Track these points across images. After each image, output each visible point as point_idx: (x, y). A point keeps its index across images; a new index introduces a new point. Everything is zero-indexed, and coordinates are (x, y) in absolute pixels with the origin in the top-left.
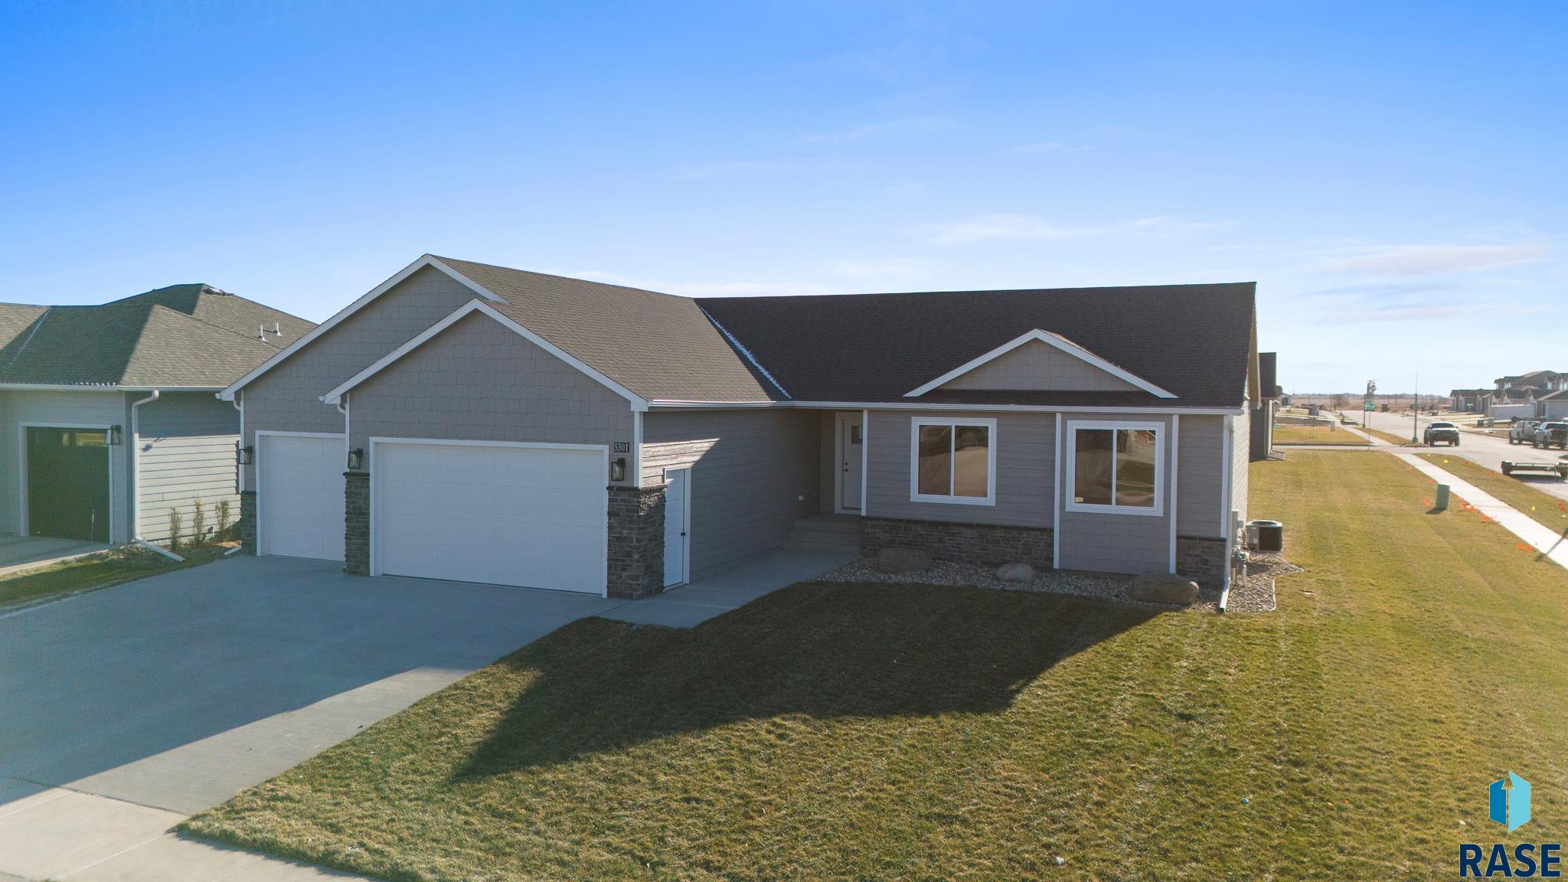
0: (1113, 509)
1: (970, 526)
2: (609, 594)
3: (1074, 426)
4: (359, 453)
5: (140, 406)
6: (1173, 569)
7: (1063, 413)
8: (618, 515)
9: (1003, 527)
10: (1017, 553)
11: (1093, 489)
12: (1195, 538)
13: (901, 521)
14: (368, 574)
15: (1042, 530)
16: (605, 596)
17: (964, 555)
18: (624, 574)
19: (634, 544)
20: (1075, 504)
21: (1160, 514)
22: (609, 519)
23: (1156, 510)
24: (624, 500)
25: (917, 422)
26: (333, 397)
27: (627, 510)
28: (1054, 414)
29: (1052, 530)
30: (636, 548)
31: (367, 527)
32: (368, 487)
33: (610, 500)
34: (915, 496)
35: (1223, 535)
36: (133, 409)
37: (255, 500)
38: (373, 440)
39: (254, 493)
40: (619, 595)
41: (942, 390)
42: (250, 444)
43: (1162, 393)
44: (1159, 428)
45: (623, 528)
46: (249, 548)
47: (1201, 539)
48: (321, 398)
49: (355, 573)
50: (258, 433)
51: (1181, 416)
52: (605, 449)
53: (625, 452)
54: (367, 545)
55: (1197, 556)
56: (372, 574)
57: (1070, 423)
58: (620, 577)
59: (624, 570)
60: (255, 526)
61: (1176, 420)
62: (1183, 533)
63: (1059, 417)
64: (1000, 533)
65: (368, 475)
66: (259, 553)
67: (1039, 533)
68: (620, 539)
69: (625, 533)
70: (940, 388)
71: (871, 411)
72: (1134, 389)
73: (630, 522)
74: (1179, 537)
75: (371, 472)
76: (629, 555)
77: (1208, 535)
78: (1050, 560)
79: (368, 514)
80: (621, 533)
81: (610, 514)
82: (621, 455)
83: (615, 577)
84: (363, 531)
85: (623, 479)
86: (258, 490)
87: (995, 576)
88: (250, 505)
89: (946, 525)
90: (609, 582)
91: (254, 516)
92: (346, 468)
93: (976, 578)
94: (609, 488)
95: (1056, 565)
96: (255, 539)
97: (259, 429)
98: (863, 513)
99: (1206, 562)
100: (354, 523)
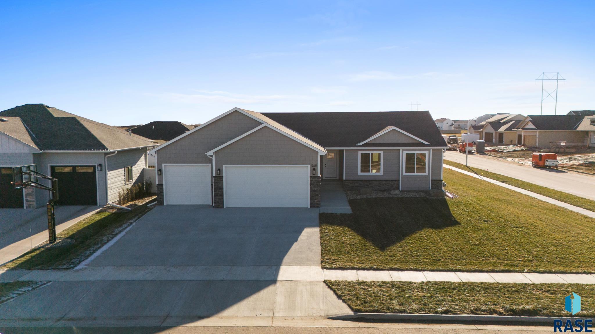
0: (416, 174)
1: (376, 181)
2: (311, 207)
3: (405, 152)
4: (219, 170)
5: (107, 157)
6: (430, 188)
7: (402, 149)
8: (313, 184)
9: (385, 180)
10: (389, 187)
11: (410, 169)
12: (435, 180)
13: (356, 180)
14: (223, 207)
15: (396, 180)
16: (309, 207)
17: (374, 189)
18: (316, 201)
20: (405, 174)
22: (310, 185)
23: (426, 174)
24: (316, 180)
25: (360, 153)
26: (211, 153)
27: (316, 183)
28: (399, 150)
29: (399, 180)
30: (319, 193)
31: (223, 193)
32: (223, 180)
33: (311, 180)
34: (360, 173)
35: (442, 179)
37: (163, 187)
38: (224, 166)
39: (162, 185)
40: (314, 207)
41: (369, 143)
42: (160, 168)
43: (427, 143)
44: (427, 152)
45: (315, 188)
46: (160, 202)
47: (437, 180)
48: (206, 154)
49: (218, 207)
50: (163, 165)
51: (432, 149)
52: (309, 166)
53: (315, 166)
54: (223, 198)
55: (436, 185)
56: (225, 207)
57: (404, 152)
58: (314, 202)
59: (315, 199)
60: (163, 196)
61: (431, 150)
62: (433, 179)
63: (401, 150)
64: (384, 182)
65: (223, 177)
66: (165, 204)
67: (395, 181)
68: (314, 191)
70: (367, 143)
71: (346, 150)
72: (418, 142)
73: (317, 186)
74: (432, 180)
75: (224, 175)
76: (317, 195)
77: (439, 179)
78: (398, 188)
79: (223, 189)
80: (314, 189)
81: (311, 184)
82: (314, 167)
83: (312, 202)
84: (221, 194)
85: (315, 174)
86: (164, 183)
87: (390, 194)
88: (161, 189)
89: (369, 181)
90: (310, 203)
91: (163, 192)
92: (214, 175)
93: (386, 195)
94: (311, 177)
95: (400, 190)
96: (163, 200)
97: (164, 163)
98: (344, 179)
99: (438, 186)
100: (218, 192)
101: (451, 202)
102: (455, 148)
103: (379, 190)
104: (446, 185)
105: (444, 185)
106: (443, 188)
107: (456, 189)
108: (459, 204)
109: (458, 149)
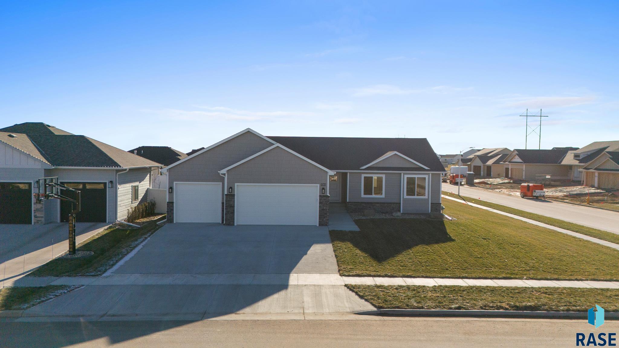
0: (416, 197)
1: (378, 203)
2: (319, 225)
3: (406, 176)
4: (231, 188)
5: (119, 174)
6: (430, 211)
7: (403, 173)
8: (322, 203)
9: (387, 203)
10: (390, 210)
11: (410, 192)
12: (434, 204)
13: (359, 203)
14: (234, 225)
16: (318, 225)
17: (376, 211)
18: (324, 219)
19: (328, 211)
20: (406, 197)
21: (427, 198)
22: (319, 204)
23: (426, 197)
24: (324, 199)
25: (363, 176)
26: (224, 171)
27: (325, 202)
28: (401, 174)
29: (400, 203)
31: (234, 211)
32: (234, 198)
33: (320, 199)
35: (440, 203)
36: (117, 175)
37: (173, 204)
38: (236, 184)
39: (173, 203)
40: (323, 225)
41: (372, 167)
42: (172, 186)
43: (427, 168)
44: (427, 177)
46: (170, 219)
47: (436, 204)
48: (219, 172)
49: (229, 225)
50: (175, 183)
52: (318, 185)
54: (234, 216)
55: (435, 208)
56: (235, 224)
57: (405, 175)
58: (323, 220)
59: (325, 218)
60: (173, 213)
61: (431, 175)
62: (432, 203)
63: (402, 174)
64: (386, 205)
65: (234, 195)
66: (175, 222)
67: (396, 204)
68: (323, 210)
69: (325, 208)
70: (369, 167)
71: (350, 173)
72: (417, 167)
73: (326, 205)
74: (431, 203)
75: (236, 194)
76: (326, 214)
77: (437, 203)
78: (400, 211)
79: (234, 207)
80: (323, 208)
81: (320, 203)
82: (323, 187)
83: (321, 220)
84: (232, 212)
85: (324, 193)
86: (174, 201)
87: (392, 216)
88: (171, 206)
89: (371, 203)
90: (319, 222)
91: (173, 210)
92: (226, 193)
93: (388, 216)
94: (320, 196)
95: (402, 212)
96: (173, 218)
97: (175, 181)
98: (348, 201)
99: (437, 209)
100: (229, 210)
101: (451, 223)
102: (445, 180)
103: (381, 213)
104: (444, 209)
105: (443, 209)
106: (441, 211)
107: (453, 213)
108: (458, 224)
109: (448, 181)
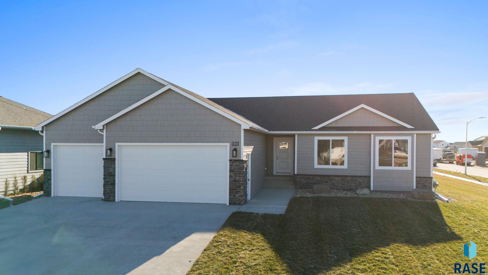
0: (393, 168)
1: (338, 176)
2: (230, 204)
3: (378, 139)
4: (111, 150)
6: (415, 188)
7: (374, 134)
8: (234, 171)
9: (350, 176)
10: (356, 185)
12: (422, 178)
13: (311, 175)
14: (114, 200)
15: (365, 177)
16: (228, 204)
17: (335, 187)
18: (237, 195)
19: (241, 182)
20: (378, 167)
21: (410, 169)
22: (230, 173)
23: (409, 168)
24: (237, 165)
25: (316, 139)
26: (99, 126)
27: (238, 169)
28: (370, 135)
29: (370, 177)
30: (242, 184)
31: (114, 181)
32: (115, 164)
33: (230, 165)
34: (316, 166)
35: (432, 176)
37: (51, 173)
38: (117, 144)
39: (50, 170)
40: (235, 204)
41: (329, 126)
42: (49, 149)
43: (410, 127)
44: (409, 138)
45: (236, 176)
46: (48, 194)
47: (424, 178)
48: (93, 127)
49: (108, 201)
50: (52, 144)
51: (417, 134)
52: (228, 144)
53: (237, 145)
54: (114, 188)
55: (422, 184)
56: (116, 200)
57: (376, 137)
58: (235, 196)
59: (237, 193)
60: (51, 184)
61: (415, 135)
62: (418, 176)
63: (372, 136)
64: (349, 178)
65: (115, 159)
66: (52, 196)
67: (364, 178)
68: (235, 181)
69: (237, 178)
70: (326, 126)
71: (299, 135)
72: (396, 125)
73: (239, 174)
74: (416, 177)
75: (116, 157)
76: (239, 187)
77: (428, 176)
78: (369, 187)
79: (115, 175)
80: (235, 178)
81: (230, 171)
82: (235, 147)
83: (232, 196)
84: (112, 182)
85: (236, 156)
86: (52, 168)
87: (356, 194)
88: (48, 175)
90: (230, 199)
91: (51, 180)
92: (104, 156)
93: (349, 194)
94: (230, 160)
95: (372, 189)
96: (51, 190)
97: (53, 142)
98: (296, 173)
99: (425, 186)
100: (108, 180)
101: (446, 206)
102: (451, 161)
103: (342, 189)
104: (437, 185)
105: (436, 185)
106: (433, 189)
107: (453, 193)
108: (457, 209)
109: (455, 162)
